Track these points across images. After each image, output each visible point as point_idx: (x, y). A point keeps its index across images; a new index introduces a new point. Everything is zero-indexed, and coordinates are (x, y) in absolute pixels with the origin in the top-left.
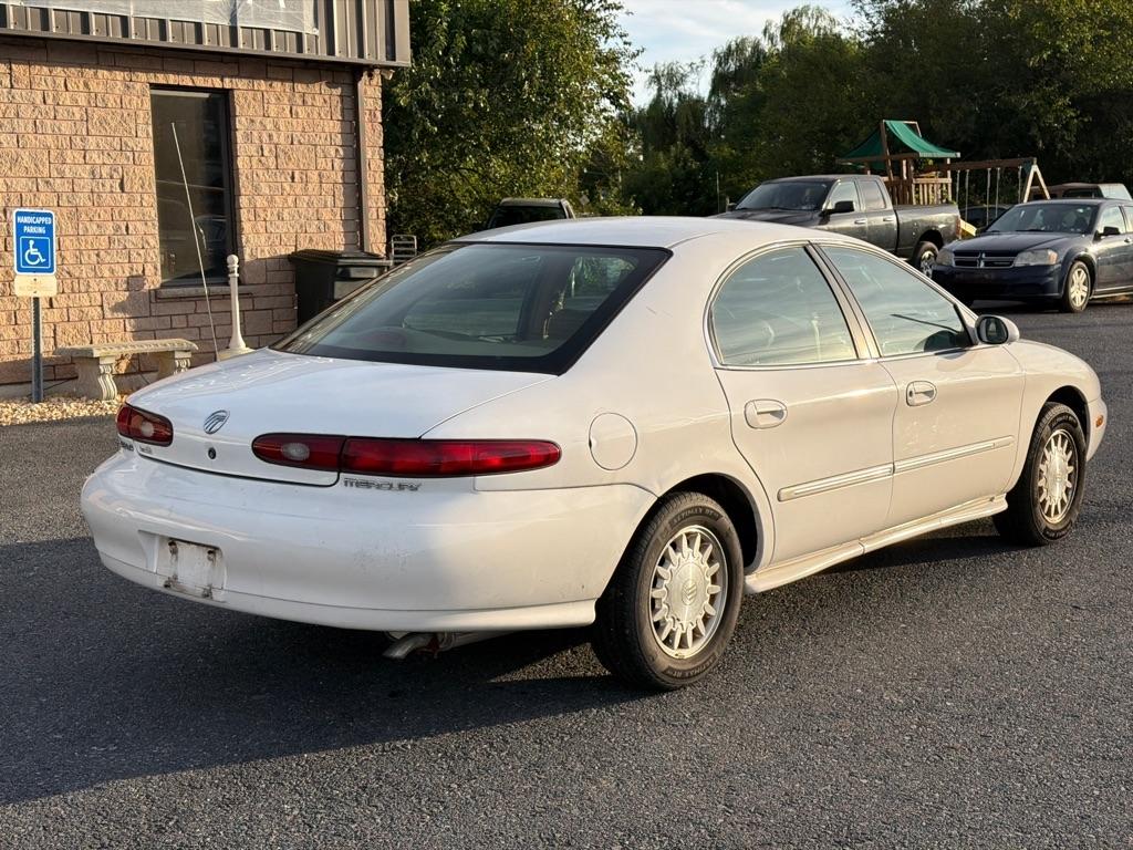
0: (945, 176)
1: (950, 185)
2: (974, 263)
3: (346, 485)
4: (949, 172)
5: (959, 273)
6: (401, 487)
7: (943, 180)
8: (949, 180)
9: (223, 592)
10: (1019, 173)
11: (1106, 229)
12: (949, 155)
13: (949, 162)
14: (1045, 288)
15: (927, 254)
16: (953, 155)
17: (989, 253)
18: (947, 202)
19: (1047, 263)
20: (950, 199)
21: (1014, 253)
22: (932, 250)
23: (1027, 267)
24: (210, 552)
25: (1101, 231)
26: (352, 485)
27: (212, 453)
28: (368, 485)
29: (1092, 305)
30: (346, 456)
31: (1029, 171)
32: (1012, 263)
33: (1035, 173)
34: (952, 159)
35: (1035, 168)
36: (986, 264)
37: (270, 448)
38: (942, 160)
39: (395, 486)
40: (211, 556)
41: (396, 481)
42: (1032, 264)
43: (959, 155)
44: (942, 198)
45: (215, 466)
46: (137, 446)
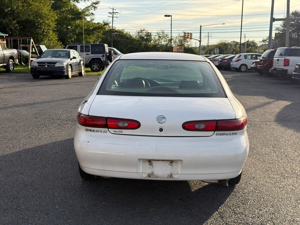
0: (4, 41)
1: (5, 43)
2: (44, 66)
3: (217, 135)
4: (5, 40)
5: (38, 68)
6: (233, 134)
7: (4, 42)
8: (5, 42)
9: (178, 175)
10: (28, 41)
11: (73, 57)
12: (5, 35)
13: (5, 37)
14: (64, 72)
15: (11, 63)
16: (6, 35)
17: (48, 63)
18: (5, 48)
19: (63, 66)
20: (6, 47)
21: (55, 63)
22: (12, 62)
23: (58, 67)
24: (171, 163)
25: (72, 58)
26: (218, 135)
27: (161, 130)
28: (224, 134)
29: (72, 76)
30: (218, 126)
31: (31, 41)
32: (54, 66)
33: (32, 41)
34: (5, 36)
35: (32, 40)
36: (48, 66)
37: (189, 126)
38: (3, 36)
39: (231, 133)
40: (171, 164)
41: (231, 132)
42: (60, 66)
43: (8, 35)
44: (4, 47)
45: (162, 134)
46: (112, 130)
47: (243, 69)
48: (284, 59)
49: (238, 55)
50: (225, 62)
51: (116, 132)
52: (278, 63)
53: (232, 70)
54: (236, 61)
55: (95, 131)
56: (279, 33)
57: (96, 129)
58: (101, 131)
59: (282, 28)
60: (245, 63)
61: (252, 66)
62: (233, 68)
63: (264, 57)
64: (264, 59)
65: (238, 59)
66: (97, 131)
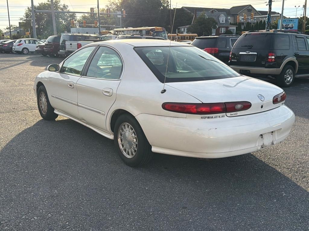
27: (262, 107)
45: (263, 110)
46: (228, 114)
47: (25, 52)
48: (77, 43)
49: (18, 40)
50: (6, 46)
51: (232, 115)
52: (71, 47)
53: (13, 53)
54: (18, 46)
55: (213, 117)
56: (23, 22)
57: (214, 115)
58: (219, 117)
59: (25, 19)
60: (26, 47)
61: (36, 49)
62: (15, 51)
63: (49, 41)
64: (50, 43)
65: (19, 43)
66: (215, 117)
